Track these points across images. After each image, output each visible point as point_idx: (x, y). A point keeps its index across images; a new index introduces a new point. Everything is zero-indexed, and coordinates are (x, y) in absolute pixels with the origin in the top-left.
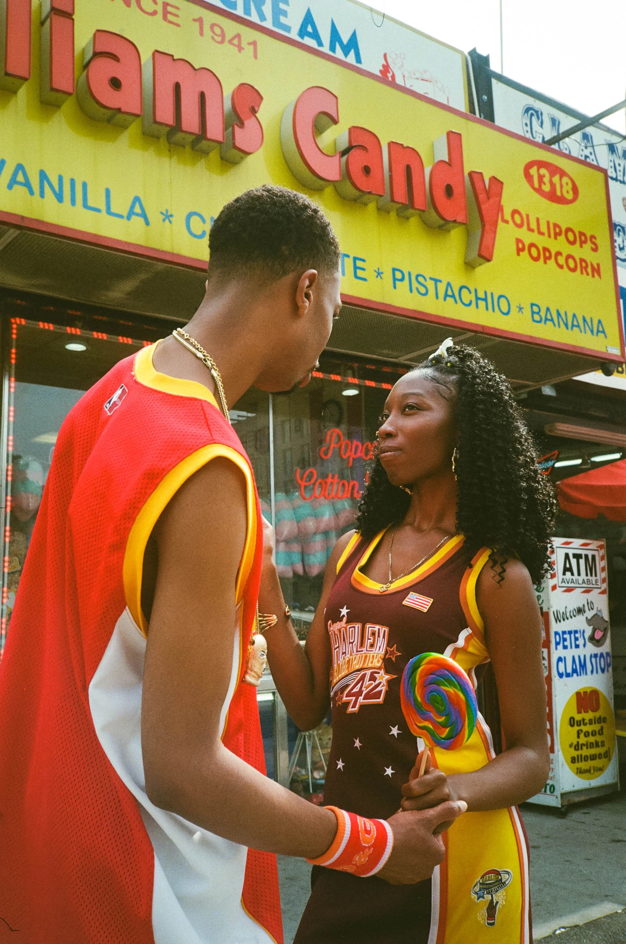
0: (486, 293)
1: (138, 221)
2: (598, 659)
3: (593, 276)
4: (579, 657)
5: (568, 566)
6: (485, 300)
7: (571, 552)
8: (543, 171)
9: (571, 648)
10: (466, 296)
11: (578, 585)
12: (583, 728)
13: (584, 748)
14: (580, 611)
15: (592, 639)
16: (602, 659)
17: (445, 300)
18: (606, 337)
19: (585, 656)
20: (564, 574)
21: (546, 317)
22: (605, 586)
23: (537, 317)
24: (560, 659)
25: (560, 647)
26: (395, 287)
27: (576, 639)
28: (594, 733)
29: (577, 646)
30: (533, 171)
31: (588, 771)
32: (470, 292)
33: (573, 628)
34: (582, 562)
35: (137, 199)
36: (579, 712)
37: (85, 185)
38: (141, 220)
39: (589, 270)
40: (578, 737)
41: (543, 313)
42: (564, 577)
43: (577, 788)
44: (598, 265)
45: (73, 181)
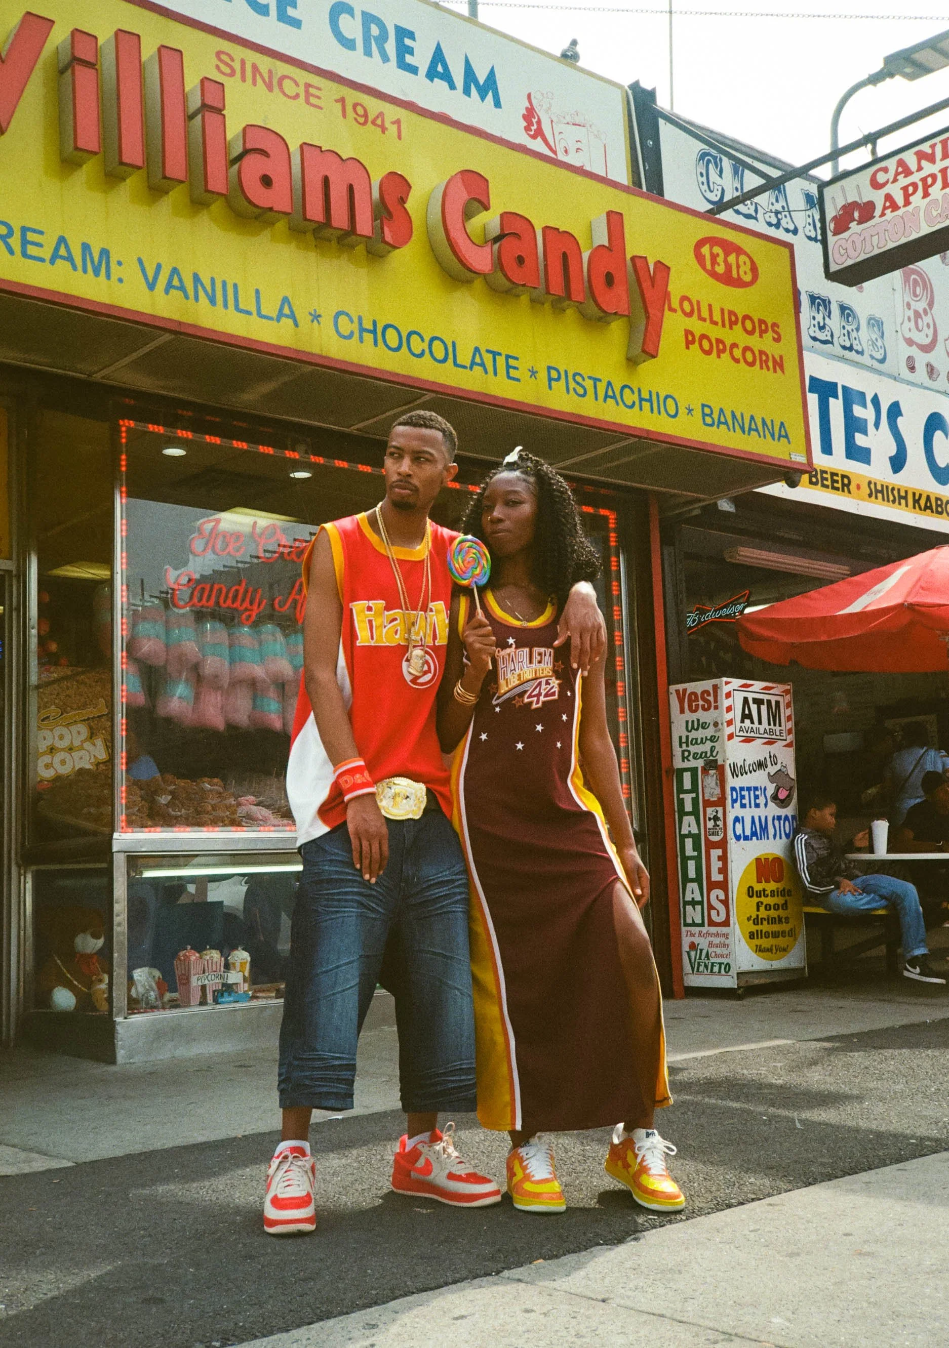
0: (650, 392)
1: (287, 322)
2: (782, 822)
3: (775, 371)
4: (760, 817)
5: (747, 712)
6: (650, 400)
7: (751, 696)
8: (717, 250)
9: (750, 807)
10: (629, 397)
11: (758, 735)
12: (762, 899)
13: (765, 923)
14: (761, 765)
15: (775, 798)
16: (787, 823)
17: (605, 401)
18: (789, 442)
19: (766, 817)
20: (742, 721)
21: (719, 419)
22: (791, 738)
23: (708, 420)
24: (737, 820)
25: (737, 805)
26: (550, 388)
27: (757, 797)
28: (776, 907)
29: (757, 806)
30: (705, 250)
31: (770, 950)
32: (633, 392)
33: (752, 785)
34: (764, 708)
35: (285, 300)
36: (759, 881)
37: (235, 286)
38: (290, 322)
39: (770, 364)
40: (758, 910)
41: (716, 416)
42: (743, 725)
43: (756, 968)
44: (781, 357)
45: (224, 284)
